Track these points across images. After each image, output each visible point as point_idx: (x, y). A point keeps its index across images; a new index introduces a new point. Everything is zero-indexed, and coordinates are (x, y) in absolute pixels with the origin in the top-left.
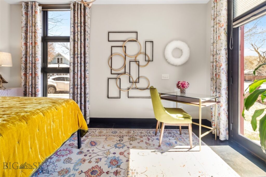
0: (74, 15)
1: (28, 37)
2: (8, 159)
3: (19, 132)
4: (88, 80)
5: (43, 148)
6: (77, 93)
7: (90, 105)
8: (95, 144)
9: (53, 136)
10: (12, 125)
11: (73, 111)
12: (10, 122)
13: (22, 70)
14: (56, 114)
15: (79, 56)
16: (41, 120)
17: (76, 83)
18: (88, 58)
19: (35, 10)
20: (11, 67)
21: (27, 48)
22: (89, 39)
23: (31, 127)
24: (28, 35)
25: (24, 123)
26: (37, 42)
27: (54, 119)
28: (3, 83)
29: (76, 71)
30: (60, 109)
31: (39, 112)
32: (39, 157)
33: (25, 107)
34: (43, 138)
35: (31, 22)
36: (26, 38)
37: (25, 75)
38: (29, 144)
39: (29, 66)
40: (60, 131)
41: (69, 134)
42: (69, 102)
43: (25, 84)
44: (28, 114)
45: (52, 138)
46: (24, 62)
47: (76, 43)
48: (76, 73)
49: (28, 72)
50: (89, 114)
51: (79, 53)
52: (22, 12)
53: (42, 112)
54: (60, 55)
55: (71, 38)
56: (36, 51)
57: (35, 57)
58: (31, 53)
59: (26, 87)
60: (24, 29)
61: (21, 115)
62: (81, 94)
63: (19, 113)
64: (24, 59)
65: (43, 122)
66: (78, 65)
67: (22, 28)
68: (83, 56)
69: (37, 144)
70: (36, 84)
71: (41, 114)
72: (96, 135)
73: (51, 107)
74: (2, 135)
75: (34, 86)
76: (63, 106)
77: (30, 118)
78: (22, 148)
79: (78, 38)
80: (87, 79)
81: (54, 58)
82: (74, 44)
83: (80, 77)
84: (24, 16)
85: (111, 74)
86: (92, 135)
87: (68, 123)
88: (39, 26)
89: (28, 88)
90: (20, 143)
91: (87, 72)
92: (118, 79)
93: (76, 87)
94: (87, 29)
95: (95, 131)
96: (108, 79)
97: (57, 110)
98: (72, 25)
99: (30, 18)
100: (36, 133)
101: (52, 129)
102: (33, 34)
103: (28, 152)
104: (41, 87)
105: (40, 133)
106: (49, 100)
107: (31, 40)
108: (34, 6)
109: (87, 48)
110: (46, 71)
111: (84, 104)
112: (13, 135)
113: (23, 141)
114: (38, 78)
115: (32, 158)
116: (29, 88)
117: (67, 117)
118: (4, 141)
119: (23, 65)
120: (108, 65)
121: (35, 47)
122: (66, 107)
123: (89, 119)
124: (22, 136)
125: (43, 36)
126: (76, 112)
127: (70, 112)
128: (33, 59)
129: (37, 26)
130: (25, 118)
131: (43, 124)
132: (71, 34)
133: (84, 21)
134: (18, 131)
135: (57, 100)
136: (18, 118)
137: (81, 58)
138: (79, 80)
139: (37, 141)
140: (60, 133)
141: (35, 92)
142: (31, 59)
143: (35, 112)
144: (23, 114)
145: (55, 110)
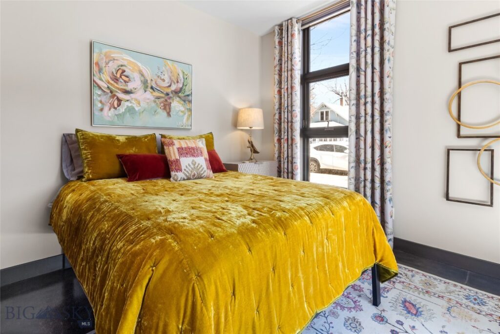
0: (357, 16)
1: (283, 79)
2: (260, 297)
3: (274, 250)
4: (390, 152)
5: (311, 290)
6: (365, 180)
7: (394, 209)
8: (417, 311)
9: (329, 269)
10: (264, 233)
11: (364, 221)
12: (262, 227)
13: (275, 133)
14: (332, 222)
15: (369, 99)
16: (307, 231)
17: (362, 158)
18: (389, 101)
19: (292, 31)
20: (262, 129)
21: (281, 98)
22: (392, 58)
23: (291, 243)
24: (283, 76)
25: (281, 234)
26: (295, 85)
27: (329, 234)
28: (254, 153)
29: (362, 132)
30: (338, 214)
31: (304, 213)
32: (304, 307)
33: (282, 199)
34: (311, 270)
35: (286, 54)
36: (280, 82)
37: (279, 140)
38: (290, 277)
39: (284, 127)
40: (339, 261)
41: (357, 270)
42: (354, 199)
43: (279, 157)
44: (287, 215)
45: (326, 274)
46: (278, 121)
47: (363, 73)
48: (362, 136)
49: (282, 137)
50: (392, 228)
51: (369, 93)
52: (275, 42)
53: (308, 216)
54: (325, 106)
55: (352, 65)
56: (293, 101)
57: (292, 111)
58: (286, 105)
59: (280, 161)
60: (277, 68)
61: (277, 216)
62: (373, 181)
63: (274, 212)
64: (277, 117)
65: (311, 236)
66: (365, 121)
67: (275, 67)
68: (377, 99)
69: (302, 279)
70: (294, 156)
71: (306, 218)
72: (415, 287)
73: (323, 207)
74: (251, 251)
75: (291, 160)
76: (344, 208)
77: (290, 224)
78: (279, 281)
79: (366, 63)
80: (387, 151)
81: (316, 113)
82: (358, 76)
83: (371, 145)
84: (277, 47)
85: (459, 136)
86: (403, 282)
87: (354, 247)
88: (297, 57)
89: (282, 163)
90: (276, 271)
91: (387, 135)
92: (485, 150)
93: (362, 165)
94: (388, 36)
95: (413, 276)
96: (448, 151)
97: (333, 214)
98: (354, 38)
99: (285, 49)
100: (299, 257)
101: (326, 255)
102: (289, 73)
103: (287, 292)
104: (300, 162)
105: (306, 258)
106: (316, 189)
107: (286, 83)
108: (290, 27)
109: (387, 81)
110: (307, 134)
111: (380, 205)
112: (265, 254)
113: (279, 269)
114: (296, 146)
115: (295, 307)
116: (284, 163)
117: (352, 231)
118: (253, 262)
119: (276, 126)
120: (448, 115)
121: (292, 94)
122: (350, 209)
123: (393, 240)
124: (278, 258)
125: (302, 73)
126: (369, 223)
127: (358, 221)
128: (289, 114)
129: (295, 58)
130: (281, 224)
131: (310, 240)
132: (351, 58)
133: (380, 20)
134: (272, 246)
135: (332, 192)
136: (272, 221)
137: (373, 103)
138: (369, 151)
139: (302, 274)
140: (340, 264)
141: (292, 169)
142: (286, 116)
143: (296, 213)
144: (279, 214)
145: (330, 215)
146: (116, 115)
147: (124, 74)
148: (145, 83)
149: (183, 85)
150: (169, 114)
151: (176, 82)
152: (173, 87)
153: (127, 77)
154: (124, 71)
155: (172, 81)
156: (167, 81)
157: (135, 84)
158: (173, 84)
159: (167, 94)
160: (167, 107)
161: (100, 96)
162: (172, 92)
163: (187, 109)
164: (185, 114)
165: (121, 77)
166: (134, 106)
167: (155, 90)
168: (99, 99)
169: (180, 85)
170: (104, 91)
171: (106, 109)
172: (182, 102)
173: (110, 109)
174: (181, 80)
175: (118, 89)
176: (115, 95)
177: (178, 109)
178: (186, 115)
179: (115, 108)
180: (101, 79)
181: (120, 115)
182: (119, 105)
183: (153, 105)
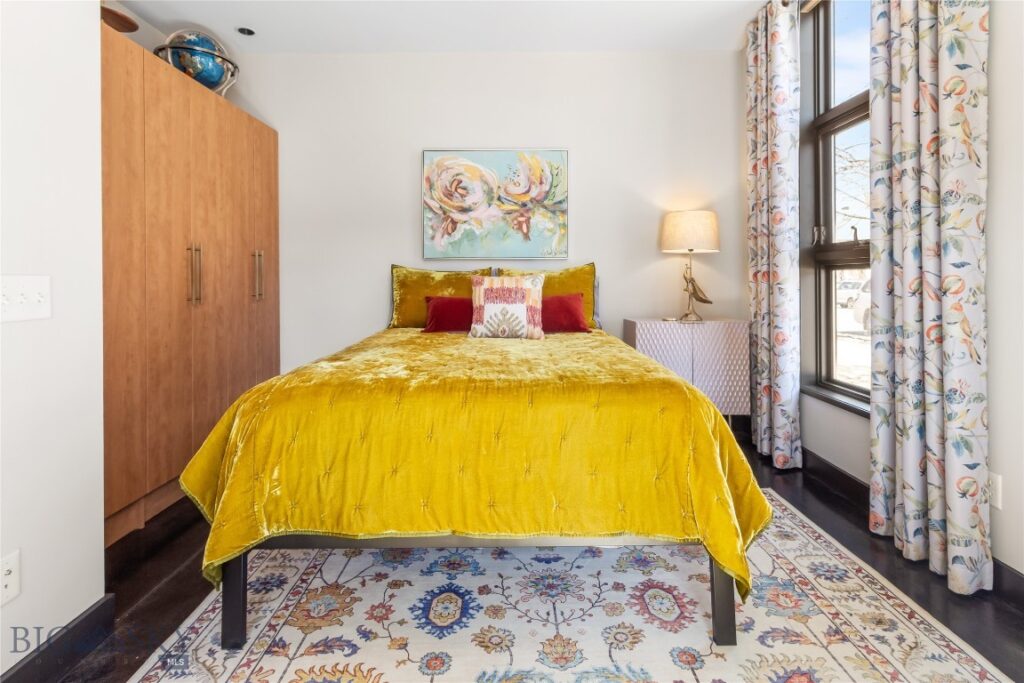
1: (759, 139)
13: (750, 260)
15: (910, 163)
26: (775, 149)
28: (698, 301)
35: (764, 82)
36: (755, 147)
39: (761, 246)
47: (897, 95)
48: (898, 264)
49: (759, 268)
58: (764, 196)
64: (753, 223)
67: (748, 114)
84: (752, 70)
99: (761, 71)
107: (765, 147)
108: (770, 19)
114: (780, 288)
129: (777, 86)
138: (911, 302)
142: (765, 220)
146: (451, 244)
147: (461, 185)
148: (489, 193)
149: (551, 186)
150: (526, 236)
151: (538, 183)
152: (534, 193)
153: (464, 189)
154: (460, 182)
155: (531, 183)
156: (522, 185)
157: (476, 197)
158: (533, 186)
159: (524, 205)
160: (524, 227)
161: (430, 219)
162: (531, 201)
163: (560, 225)
164: (555, 233)
165: (456, 190)
166: (474, 229)
167: (504, 200)
168: (430, 224)
169: (546, 187)
170: (436, 213)
171: (438, 235)
172: (550, 215)
173: (443, 236)
174: (546, 179)
175: (453, 207)
176: (449, 217)
177: (541, 227)
178: (557, 235)
179: (449, 234)
180: (432, 198)
181: (455, 242)
182: (454, 229)
183: (502, 224)
